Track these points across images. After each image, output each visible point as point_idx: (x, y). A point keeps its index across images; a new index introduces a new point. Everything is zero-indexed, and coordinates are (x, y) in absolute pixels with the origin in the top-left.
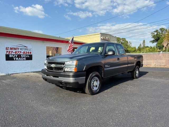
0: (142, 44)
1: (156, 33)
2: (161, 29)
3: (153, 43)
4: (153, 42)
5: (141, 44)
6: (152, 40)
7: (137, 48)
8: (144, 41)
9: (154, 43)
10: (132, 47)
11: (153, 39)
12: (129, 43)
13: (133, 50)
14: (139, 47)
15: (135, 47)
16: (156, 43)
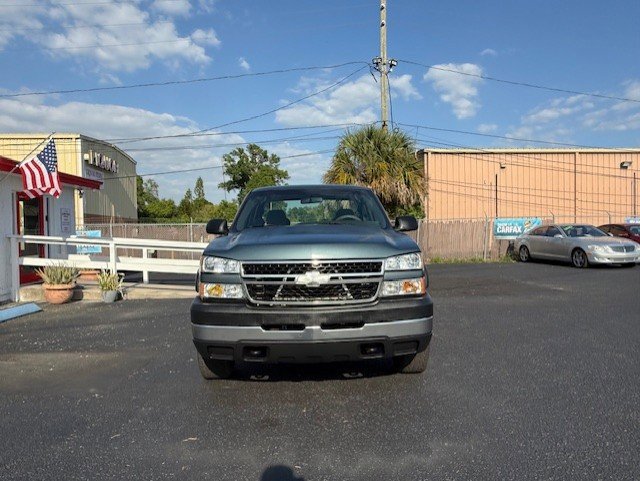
0: (192, 191)
1: (237, 159)
2: (252, 148)
3: (229, 189)
4: (229, 186)
5: (189, 192)
6: (226, 181)
7: (177, 204)
8: (200, 183)
9: (232, 191)
10: (160, 198)
11: (228, 178)
12: (149, 185)
13: (167, 211)
14: (184, 202)
15: (171, 203)
16: (238, 191)
